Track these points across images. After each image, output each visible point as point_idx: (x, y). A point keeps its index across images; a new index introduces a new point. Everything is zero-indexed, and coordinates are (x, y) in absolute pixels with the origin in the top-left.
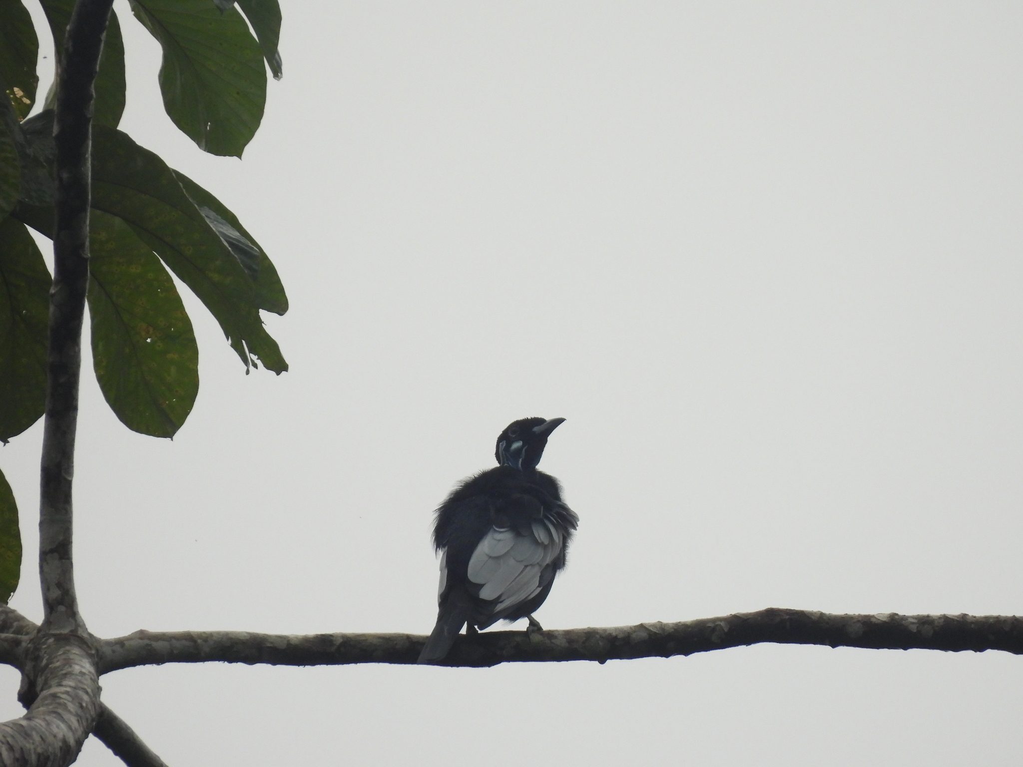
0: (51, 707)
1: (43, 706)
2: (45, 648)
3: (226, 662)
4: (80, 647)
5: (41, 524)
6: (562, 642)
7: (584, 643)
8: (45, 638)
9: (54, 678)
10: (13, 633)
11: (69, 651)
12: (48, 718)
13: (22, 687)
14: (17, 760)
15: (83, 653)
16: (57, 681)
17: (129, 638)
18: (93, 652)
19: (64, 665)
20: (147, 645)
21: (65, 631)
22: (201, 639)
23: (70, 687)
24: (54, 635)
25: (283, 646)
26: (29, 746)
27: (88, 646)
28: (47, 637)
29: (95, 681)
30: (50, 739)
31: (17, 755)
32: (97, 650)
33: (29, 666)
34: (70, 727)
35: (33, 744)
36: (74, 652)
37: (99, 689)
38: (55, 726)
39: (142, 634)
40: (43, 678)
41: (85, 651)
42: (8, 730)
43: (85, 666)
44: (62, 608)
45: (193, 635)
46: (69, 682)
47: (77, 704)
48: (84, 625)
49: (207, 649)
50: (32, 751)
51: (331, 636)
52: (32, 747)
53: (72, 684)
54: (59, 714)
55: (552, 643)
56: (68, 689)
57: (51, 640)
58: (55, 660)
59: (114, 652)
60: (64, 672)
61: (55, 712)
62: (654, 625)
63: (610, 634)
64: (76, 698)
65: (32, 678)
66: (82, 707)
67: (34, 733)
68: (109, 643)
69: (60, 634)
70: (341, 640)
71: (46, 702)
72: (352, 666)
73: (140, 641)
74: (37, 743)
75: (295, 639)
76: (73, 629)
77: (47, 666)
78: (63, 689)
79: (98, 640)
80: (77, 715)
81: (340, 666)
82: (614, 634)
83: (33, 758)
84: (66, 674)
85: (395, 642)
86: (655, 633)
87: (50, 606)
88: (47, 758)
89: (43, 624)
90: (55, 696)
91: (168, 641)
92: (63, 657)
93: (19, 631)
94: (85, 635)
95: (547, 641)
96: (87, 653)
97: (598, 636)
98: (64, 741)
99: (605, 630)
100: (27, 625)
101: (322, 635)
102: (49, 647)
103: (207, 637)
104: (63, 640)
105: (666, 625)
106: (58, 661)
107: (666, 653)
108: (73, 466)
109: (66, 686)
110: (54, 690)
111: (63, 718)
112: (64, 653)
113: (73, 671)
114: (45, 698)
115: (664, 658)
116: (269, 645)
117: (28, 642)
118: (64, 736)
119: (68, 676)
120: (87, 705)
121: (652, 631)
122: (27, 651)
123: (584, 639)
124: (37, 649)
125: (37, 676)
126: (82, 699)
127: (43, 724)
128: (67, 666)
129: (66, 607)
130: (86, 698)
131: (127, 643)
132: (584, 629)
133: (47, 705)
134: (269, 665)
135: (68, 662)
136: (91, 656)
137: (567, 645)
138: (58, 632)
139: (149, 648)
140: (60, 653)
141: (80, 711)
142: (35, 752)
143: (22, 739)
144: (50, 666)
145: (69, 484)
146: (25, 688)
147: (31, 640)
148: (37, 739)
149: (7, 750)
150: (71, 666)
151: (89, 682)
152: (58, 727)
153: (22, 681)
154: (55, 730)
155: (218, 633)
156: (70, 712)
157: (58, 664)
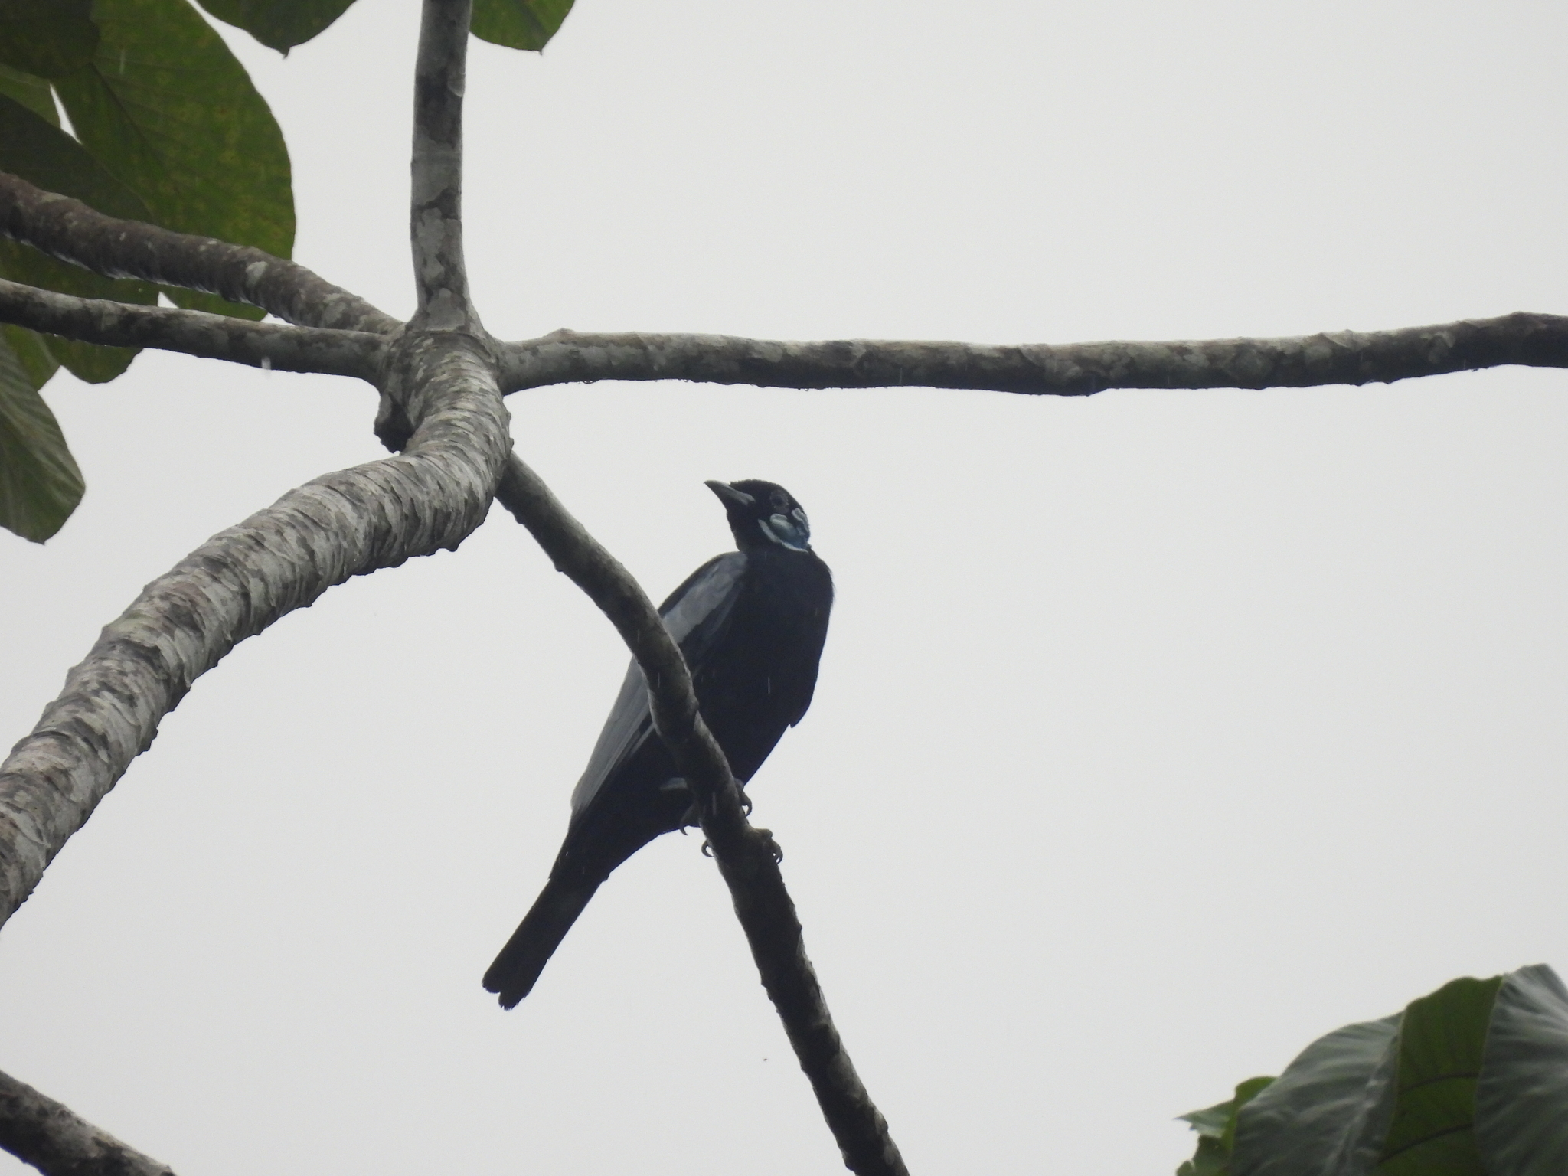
0: (446, 440)
1: (433, 437)
2: (421, 353)
3: (690, 381)
4: (475, 354)
5: (415, 164)
6: (1199, 360)
7: (1233, 360)
8: (419, 339)
9: (439, 398)
10: (361, 330)
11: (459, 357)
12: (445, 455)
13: (381, 413)
14: (407, 517)
15: (479, 361)
16: (447, 402)
17: (545, 342)
18: (493, 361)
19: (458, 377)
20: (572, 352)
21: (450, 328)
22: (652, 344)
23: (469, 411)
24: (433, 334)
25: (776, 358)
26: (420, 497)
27: (486, 352)
28: (423, 337)
29: (502, 404)
30: (451, 487)
31: (406, 511)
32: (497, 358)
33: (393, 380)
34: (478, 472)
35: (428, 493)
36: (467, 359)
37: (507, 416)
38: (456, 468)
39: (564, 336)
40: (421, 397)
41: (481, 358)
42: (391, 470)
43: (483, 380)
44: (445, 293)
45: (642, 339)
46: (467, 404)
47: (482, 437)
48: (478, 319)
49: (663, 362)
50: (426, 505)
51: (850, 344)
52: (426, 498)
53: (471, 406)
54: (461, 450)
55: (1184, 360)
56: (467, 414)
57: (429, 341)
58: (439, 371)
59: (522, 361)
60: (456, 389)
61: (455, 448)
62: (1340, 336)
63: (1273, 349)
64: (479, 427)
65: (399, 397)
66: (489, 441)
67: (428, 478)
68: (515, 349)
69: (443, 332)
70: (864, 351)
71: (438, 433)
72: (880, 390)
73: (561, 345)
74: (433, 493)
75: (794, 348)
76: (463, 324)
77: (425, 380)
78: (459, 414)
79: (498, 344)
80: (484, 453)
81: (862, 390)
82: (1279, 348)
83: (427, 516)
84: (458, 392)
85: (946, 355)
86: (1343, 349)
87: (427, 289)
88: (448, 516)
89: (415, 319)
90: (448, 424)
91: (605, 347)
92: (451, 366)
93: (371, 327)
94: (480, 335)
95: (1177, 358)
96: (484, 361)
97: (1254, 351)
98: (471, 492)
99: (1265, 342)
100: (384, 320)
101: (836, 343)
102: (425, 352)
103: (663, 343)
104: (445, 341)
105: (1359, 336)
106: (444, 373)
107: (1358, 380)
108: (464, 76)
109: (462, 409)
110: (445, 415)
111: (465, 454)
112: (452, 361)
113: (470, 387)
114: (432, 427)
115: (1354, 387)
116: (756, 356)
117: (391, 344)
118: (470, 483)
119: (463, 395)
120: (495, 439)
121: (1337, 345)
122: (389, 358)
123: (1234, 355)
124: (407, 354)
125: (409, 396)
126: (488, 430)
127: (440, 464)
128: (459, 381)
129: (452, 291)
130: (493, 428)
131: (542, 349)
132: (1234, 340)
133: (439, 436)
134: (755, 387)
135: (458, 374)
136: (490, 366)
137: (1207, 364)
138: (439, 329)
139: (575, 357)
140: (446, 360)
141: (486, 448)
142: (430, 508)
143: (412, 487)
144: (432, 380)
145: (458, 102)
146: (387, 415)
147: (396, 342)
148: (433, 486)
149: (391, 501)
150: (466, 380)
151: (495, 405)
152: (460, 470)
153: (382, 405)
154: (458, 475)
155: (679, 337)
156: (475, 449)
157: (445, 377)
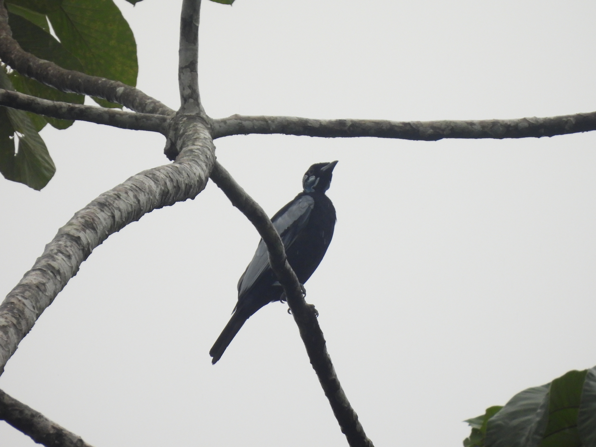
0: (190, 157)
1: (186, 156)
2: (182, 123)
3: (284, 134)
4: (202, 123)
5: (180, 51)
6: (478, 128)
7: (491, 128)
8: (181, 118)
9: (189, 141)
10: (159, 114)
11: (196, 125)
12: (190, 163)
13: (167, 146)
14: (175, 187)
15: (204, 127)
16: (191, 142)
17: (229, 119)
18: (209, 126)
19: (195, 133)
20: (239, 123)
21: (193, 114)
22: (270, 120)
23: (199, 146)
24: (186, 116)
25: (317, 126)
26: (181, 179)
27: (206, 123)
28: (183, 117)
29: (212, 143)
30: (192, 175)
31: (175, 184)
32: (211, 125)
33: (171, 133)
34: (202, 169)
35: (183, 178)
36: (199, 126)
37: (214, 148)
38: (194, 168)
39: (236, 117)
40: (182, 140)
41: (205, 125)
42: (169, 169)
43: (205, 134)
44: (191, 100)
45: (266, 118)
46: (199, 143)
47: (205, 156)
48: (204, 110)
49: (274, 127)
50: (183, 182)
51: (345, 120)
52: (183, 180)
53: (201, 144)
54: (196, 161)
55: (473, 128)
56: (199, 147)
57: (185, 119)
58: (189, 130)
59: (220, 127)
60: (195, 137)
61: (194, 160)
62: (532, 119)
63: (506, 124)
64: (203, 152)
65: (173, 141)
66: (207, 158)
67: (183, 172)
68: (218, 122)
70: (351, 123)
71: (187, 154)
72: (357, 138)
73: (236, 121)
74: (185, 178)
75: (324, 122)
76: (198, 112)
77: (183, 134)
78: (195, 147)
79: (211, 120)
80: (205, 162)
81: (350, 138)
82: (509, 123)
83: (183, 186)
84: (196, 139)
85: (382, 125)
86: (533, 124)
87: (185, 99)
88: (191, 186)
89: (180, 110)
90: (191, 151)
91: (252, 121)
92: (193, 128)
93: (163, 113)
94: (204, 116)
95: (470, 127)
96: (206, 127)
97: (499, 124)
98: (200, 177)
99: (503, 121)
100: (168, 110)
101: (340, 120)
102: (184, 123)
103: (274, 119)
104: (191, 119)
105: (539, 119)
106: (190, 131)
107: (538, 135)
108: (199, 18)
109: (197, 145)
110: (191, 147)
111: (198, 163)
112: (194, 127)
113: (200, 137)
114: (185, 152)
115: (537, 138)
116: (309, 125)
117: (171, 119)
118: (200, 174)
119: (198, 140)
120: (209, 157)
121: (530, 122)
122: (170, 125)
123: (491, 126)
124: (176, 124)
125: (177, 140)
126: (207, 153)
127: (188, 166)
128: (196, 134)
129: (194, 100)
130: (208, 152)
131: (228, 122)
132: (492, 120)
133: (188, 156)
134: (309, 137)
135: (196, 132)
136: (208, 129)
137: (481, 129)
138: (189, 114)
139: (241, 125)
140: (191, 126)
141: (206, 161)
142: (184, 183)
143: (177, 175)
144: (186, 134)
145: (197, 28)
146: (169, 146)
147: (173, 119)
148: (185, 175)
149: (169, 181)
150: (199, 134)
151: (210, 143)
152: (196, 169)
153: (167, 142)
154: (195, 171)
155: (280, 117)
156: (202, 160)
157: (191, 133)
